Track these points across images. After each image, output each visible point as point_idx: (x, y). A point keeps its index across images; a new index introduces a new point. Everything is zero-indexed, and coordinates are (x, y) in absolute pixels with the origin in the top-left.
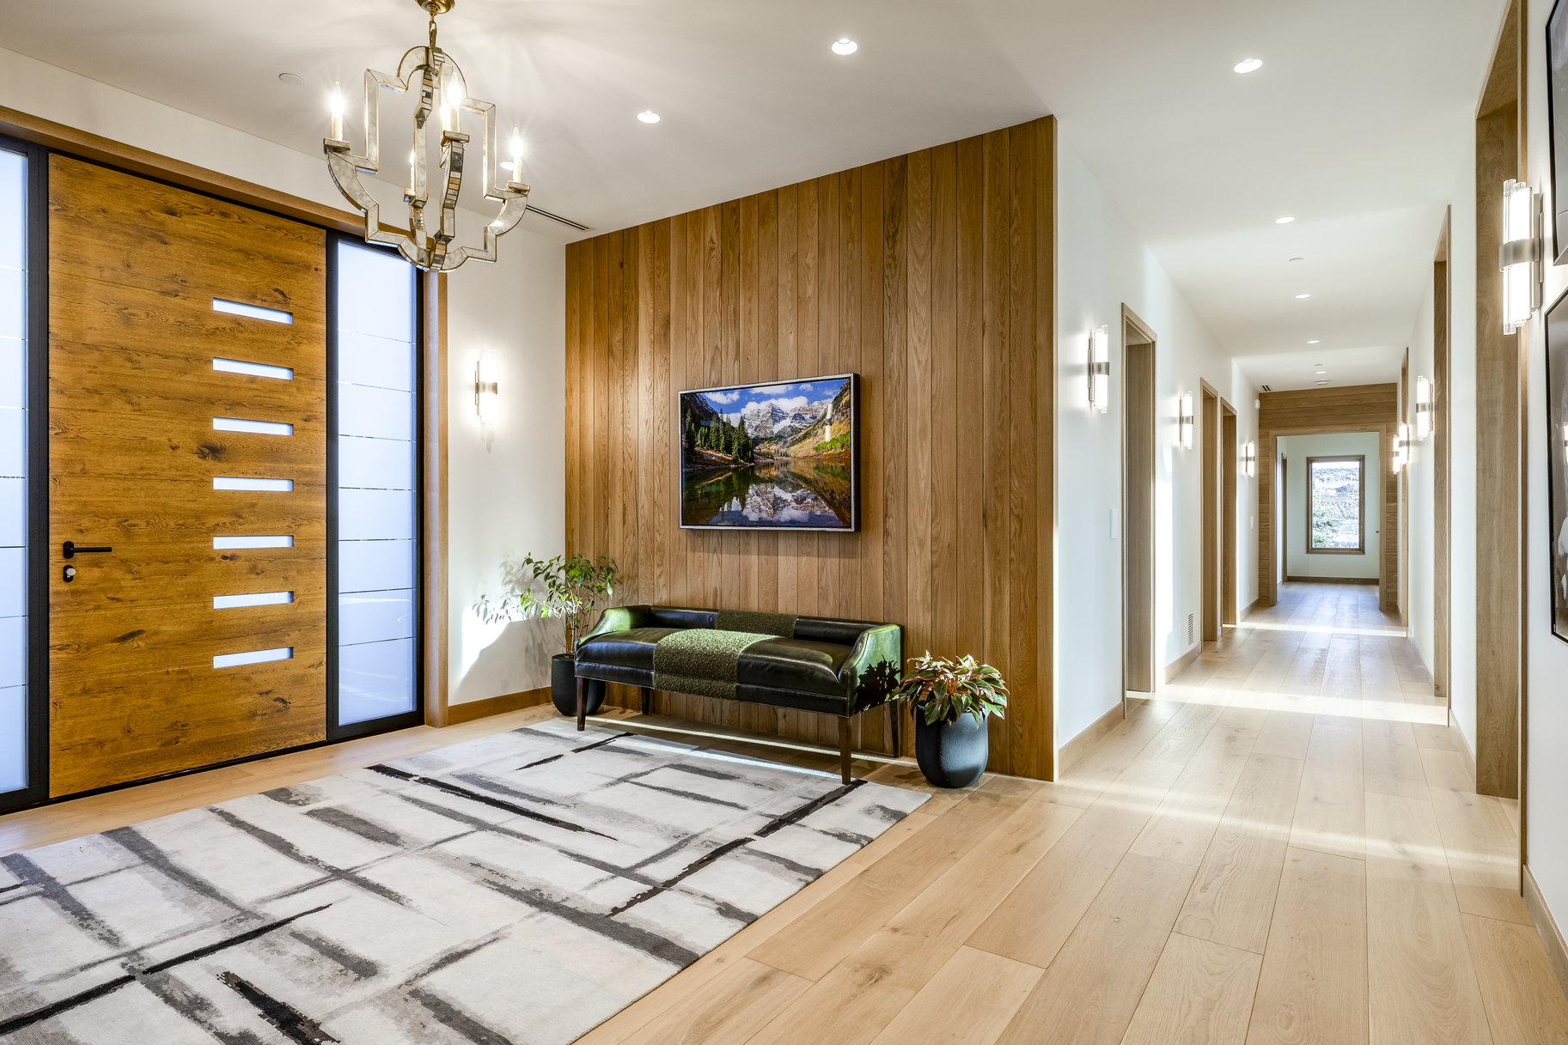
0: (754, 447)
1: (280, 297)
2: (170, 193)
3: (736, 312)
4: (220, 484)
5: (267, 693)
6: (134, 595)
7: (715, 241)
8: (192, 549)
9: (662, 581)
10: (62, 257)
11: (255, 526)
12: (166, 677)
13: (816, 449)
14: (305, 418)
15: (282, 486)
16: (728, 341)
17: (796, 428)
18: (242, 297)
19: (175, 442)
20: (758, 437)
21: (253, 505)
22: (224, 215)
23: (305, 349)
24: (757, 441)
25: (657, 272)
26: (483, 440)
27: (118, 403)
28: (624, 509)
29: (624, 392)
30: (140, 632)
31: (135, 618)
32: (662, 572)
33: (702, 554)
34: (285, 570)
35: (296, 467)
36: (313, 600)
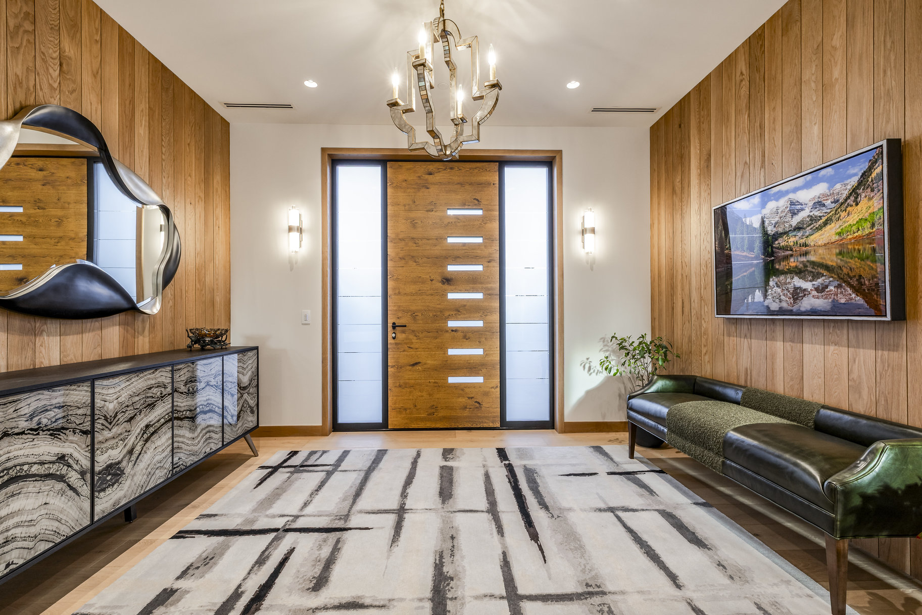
0: (773, 243)
1: (476, 202)
2: (430, 165)
3: (762, 127)
4: (451, 296)
5: (472, 398)
6: (417, 346)
7: (744, 72)
8: (439, 326)
9: (707, 358)
10: (392, 204)
11: (465, 316)
12: (429, 384)
13: (839, 234)
14: (488, 260)
15: (480, 296)
16: (755, 154)
17: (816, 217)
18: (459, 206)
19: (432, 277)
20: (777, 232)
21: (465, 306)
22: (451, 168)
23: (489, 225)
24: (777, 236)
25: (702, 119)
26: (588, 263)
27: (411, 263)
28: (683, 303)
29: (682, 217)
30: (419, 363)
31: (417, 356)
32: (707, 351)
33: (735, 338)
34: (479, 337)
35: (484, 286)
36: (493, 354)
